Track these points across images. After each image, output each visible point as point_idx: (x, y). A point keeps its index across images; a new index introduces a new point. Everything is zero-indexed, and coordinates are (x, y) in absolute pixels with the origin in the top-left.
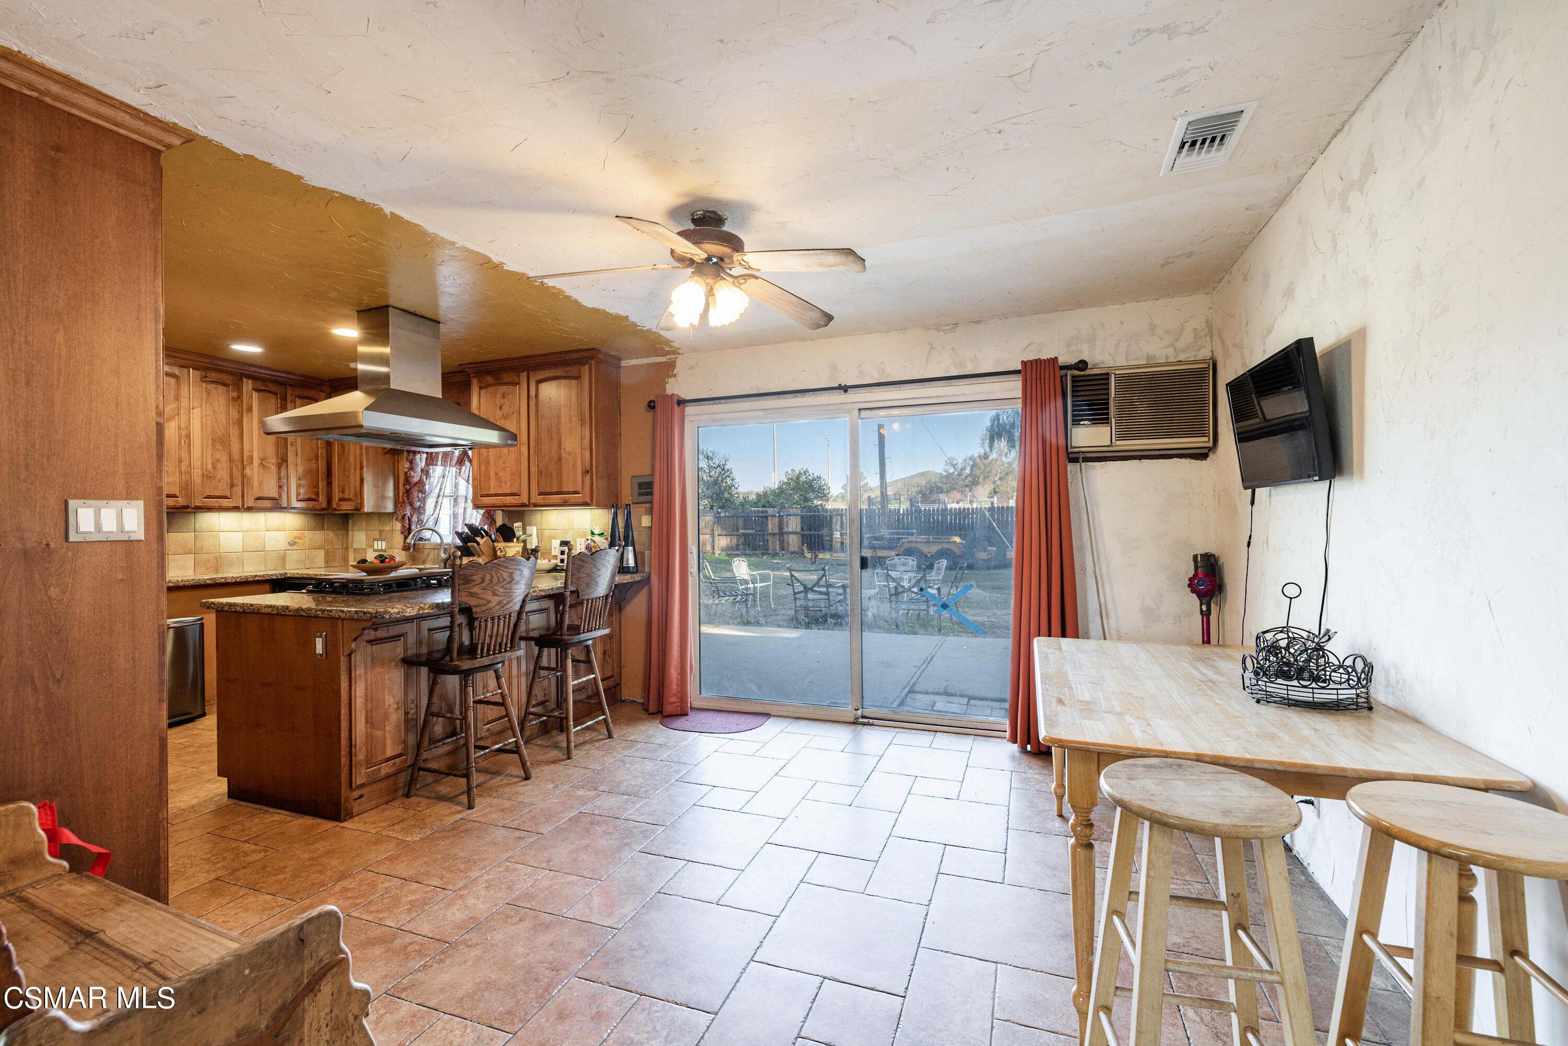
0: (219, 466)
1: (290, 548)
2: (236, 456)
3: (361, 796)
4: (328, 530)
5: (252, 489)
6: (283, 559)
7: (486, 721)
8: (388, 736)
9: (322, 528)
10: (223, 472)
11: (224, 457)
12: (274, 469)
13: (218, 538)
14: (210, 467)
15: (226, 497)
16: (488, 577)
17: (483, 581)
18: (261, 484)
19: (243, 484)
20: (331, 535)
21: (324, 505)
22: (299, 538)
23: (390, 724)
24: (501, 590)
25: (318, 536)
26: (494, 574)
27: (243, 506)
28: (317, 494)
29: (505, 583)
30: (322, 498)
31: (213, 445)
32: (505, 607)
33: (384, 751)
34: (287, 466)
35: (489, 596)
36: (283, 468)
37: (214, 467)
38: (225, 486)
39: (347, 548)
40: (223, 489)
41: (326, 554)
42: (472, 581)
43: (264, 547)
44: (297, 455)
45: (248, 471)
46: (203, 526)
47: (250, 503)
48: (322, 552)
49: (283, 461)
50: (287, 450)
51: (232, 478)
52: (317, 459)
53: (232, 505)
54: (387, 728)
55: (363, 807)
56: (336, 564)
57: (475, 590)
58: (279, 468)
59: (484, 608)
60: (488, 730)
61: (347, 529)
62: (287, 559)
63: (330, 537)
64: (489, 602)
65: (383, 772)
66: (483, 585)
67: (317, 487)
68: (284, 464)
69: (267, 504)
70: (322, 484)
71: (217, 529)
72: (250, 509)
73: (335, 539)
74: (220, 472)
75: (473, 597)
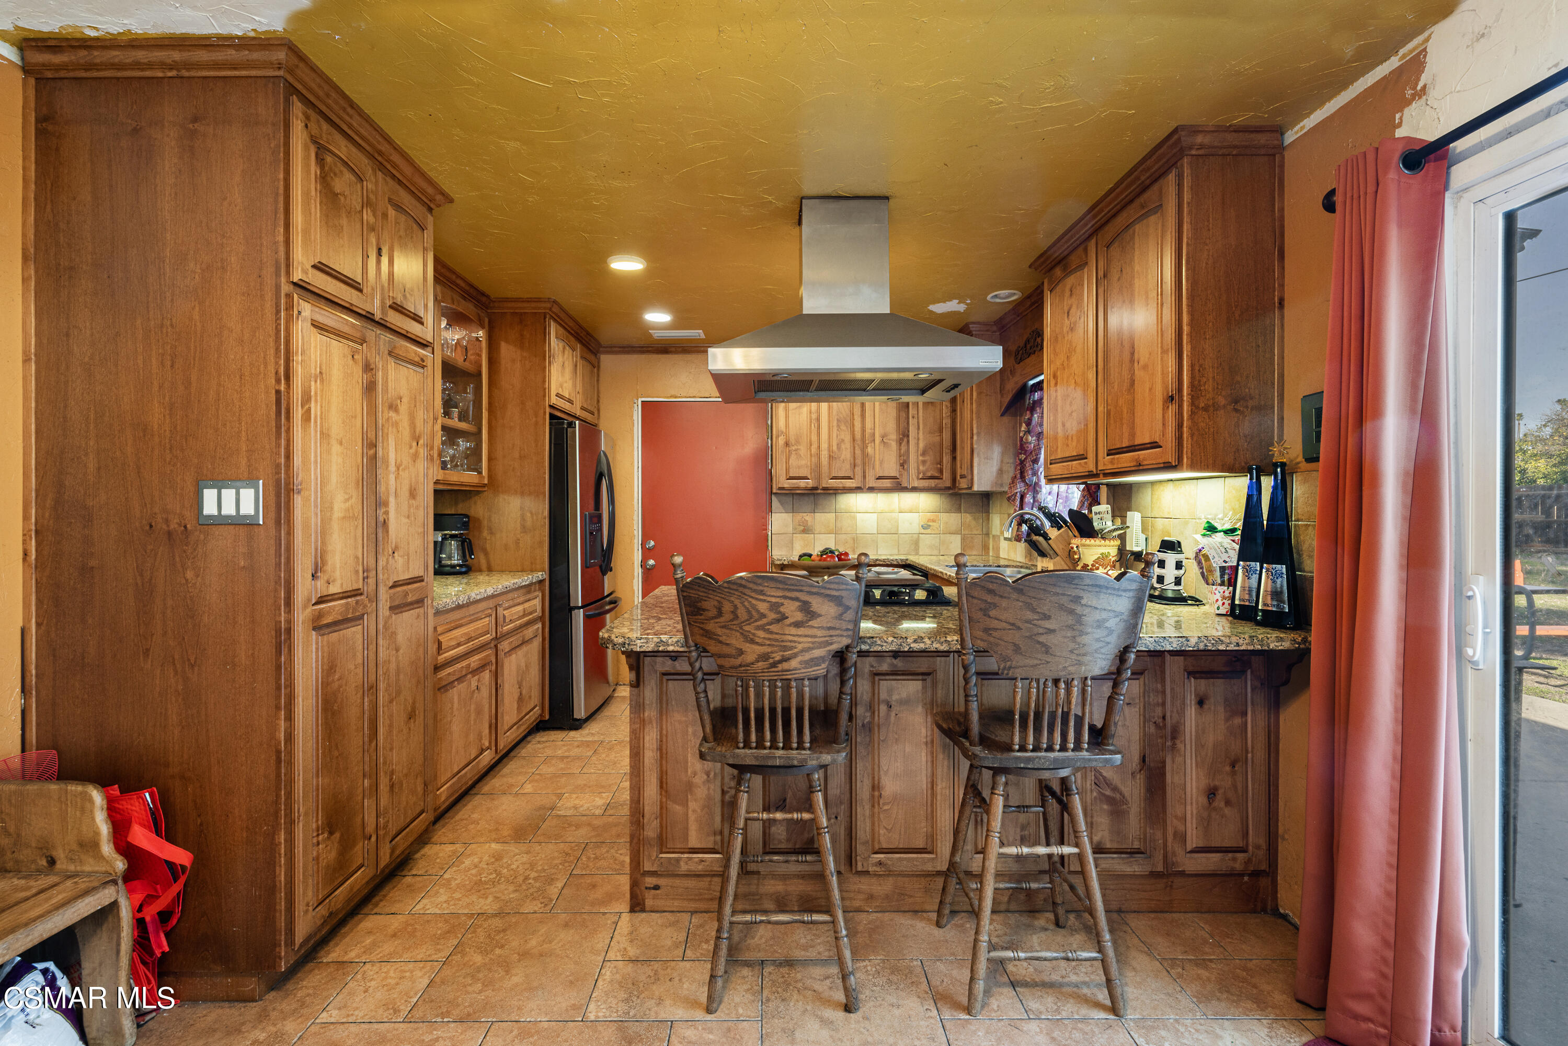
0: (843, 446)
1: (923, 531)
2: (858, 435)
3: (656, 888)
4: (965, 512)
5: (873, 468)
6: (916, 544)
7: (877, 847)
8: (692, 817)
9: (959, 510)
10: (846, 454)
11: (847, 438)
12: (894, 445)
13: (855, 518)
14: (835, 448)
15: (849, 478)
16: (727, 607)
17: (720, 614)
18: (881, 463)
19: (864, 464)
20: (968, 518)
21: (948, 484)
22: (933, 521)
23: (696, 800)
24: (761, 634)
25: (954, 519)
26: (737, 602)
27: (865, 486)
28: (941, 471)
29: (764, 621)
30: (947, 475)
31: (838, 426)
32: (780, 667)
33: (686, 838)
34: (908, 441)
35: (736, 641)
36: (904, 443)
37: (839, 448)
38: (848, 466)
39: (988, 534)
40: (845, 470)
41: (963, 540)
42: (704, 610)
43: (898, 530)
44: (918, 429)
45: (870, 450)
46: (843, 506)
47: (871, 482)
48: (959, 537)
49: (904, 436)
50: (908, 423)
51: (854, 459)
52: (941, 431)
53: (854, 485)
54: (690, 804)
55: (660, 903)
56: (974, 553)
57: (711, 626)
58: (900, 444)
59: (738, 661)
60: (880, 863)
61: (988, 512)
62: (921, 544)
63: (968, 520)
64: (741, 652)
65: (684, 867)
66: (722, 619)
67: (941, 463)
68: (905, 440)
69: (887, 483)
70: (947, 459)
71: (854, 510)
72: (871, 489)
73: (973, 523)
74: (844, 453)
75: (710, 638)
